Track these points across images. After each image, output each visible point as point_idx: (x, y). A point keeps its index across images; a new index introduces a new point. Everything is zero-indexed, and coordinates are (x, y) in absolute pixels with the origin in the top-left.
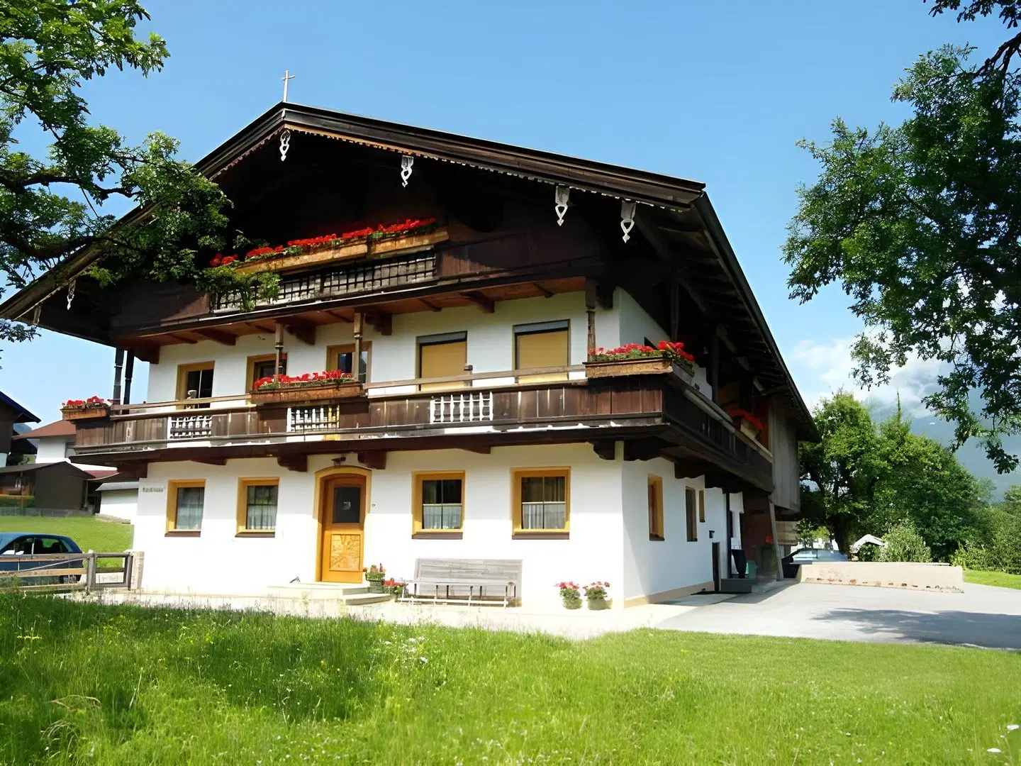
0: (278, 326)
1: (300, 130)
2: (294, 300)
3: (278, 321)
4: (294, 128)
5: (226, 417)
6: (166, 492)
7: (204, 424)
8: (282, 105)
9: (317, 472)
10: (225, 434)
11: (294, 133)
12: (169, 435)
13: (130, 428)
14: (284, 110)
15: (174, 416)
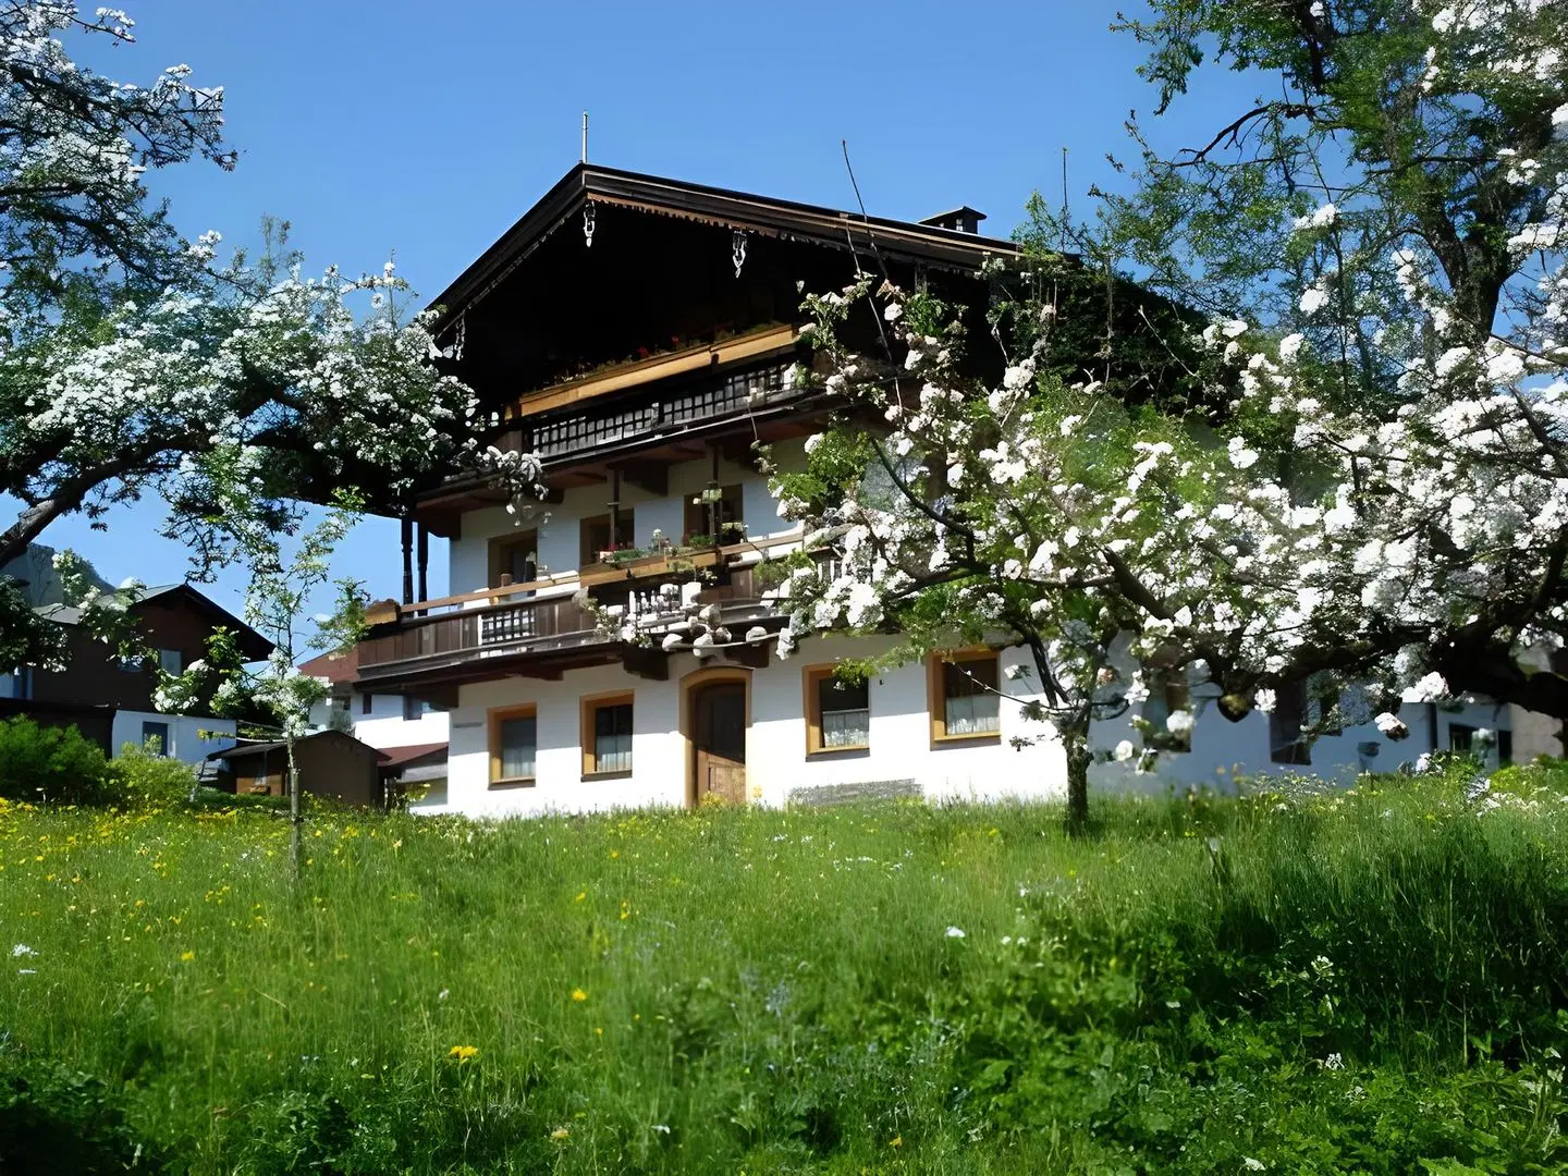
0: (610, 474)
1: (606, 200)
2: (627, 435)
3: (609, 466)
4: (599, 198)
5: (553, 611)
6: (485, 726)
7: (526, 621)
8: (581, 167)
9: (683, 680)
10: (552, 633)
11: (600, 205)
12: (480, 641)
13: (428, 634)
14: (585, 172)
15: (486, 613)
